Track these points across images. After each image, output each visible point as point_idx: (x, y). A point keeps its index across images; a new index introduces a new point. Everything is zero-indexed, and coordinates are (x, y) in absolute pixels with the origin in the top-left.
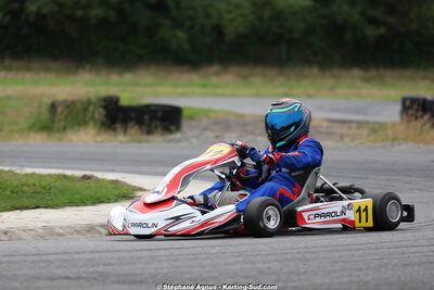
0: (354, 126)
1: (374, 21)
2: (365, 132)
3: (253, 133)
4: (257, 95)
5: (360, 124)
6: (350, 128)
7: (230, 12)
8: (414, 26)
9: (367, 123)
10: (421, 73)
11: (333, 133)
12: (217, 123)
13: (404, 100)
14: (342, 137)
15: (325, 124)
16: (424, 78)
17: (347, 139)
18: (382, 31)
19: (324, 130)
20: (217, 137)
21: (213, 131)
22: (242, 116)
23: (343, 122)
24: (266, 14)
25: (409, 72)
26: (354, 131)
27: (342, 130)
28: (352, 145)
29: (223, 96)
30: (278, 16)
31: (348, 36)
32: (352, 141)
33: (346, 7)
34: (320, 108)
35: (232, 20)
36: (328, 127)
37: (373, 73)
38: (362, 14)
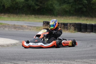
0: (33, 27)
1: (37, 5)
2: (35, 28)
3: (11, 28)
4: (12, 20)
5: (34, 27)
6: (32, 28)
7: (6, 2)
8: (46, 6)
9: (36, 26)
10: (47, 16)
11: (28, 29)
12: (3, 26)
13: (44, 22)
14: (30, 29)
15: (26, 27)
16: (48, 17)
17: (31, 30)
18: (39, 7)
19: (26, 28)
20: (3, 29)
21: (3, 27)
22: (9, 24)
23: (31, 26)
24: (14, 3)
25: (45, 16)
26: (33, 28)
27: (30, 28)
28: (32, 31)
29: (5, 20)
30: (17, 3)
31: (32, 8)
32: (32, 30)
33: (31, 2)
34: (25, 23)
35: (6, 4)
36: (27, 27)
37: (37, 16)
38: (35, 3)
